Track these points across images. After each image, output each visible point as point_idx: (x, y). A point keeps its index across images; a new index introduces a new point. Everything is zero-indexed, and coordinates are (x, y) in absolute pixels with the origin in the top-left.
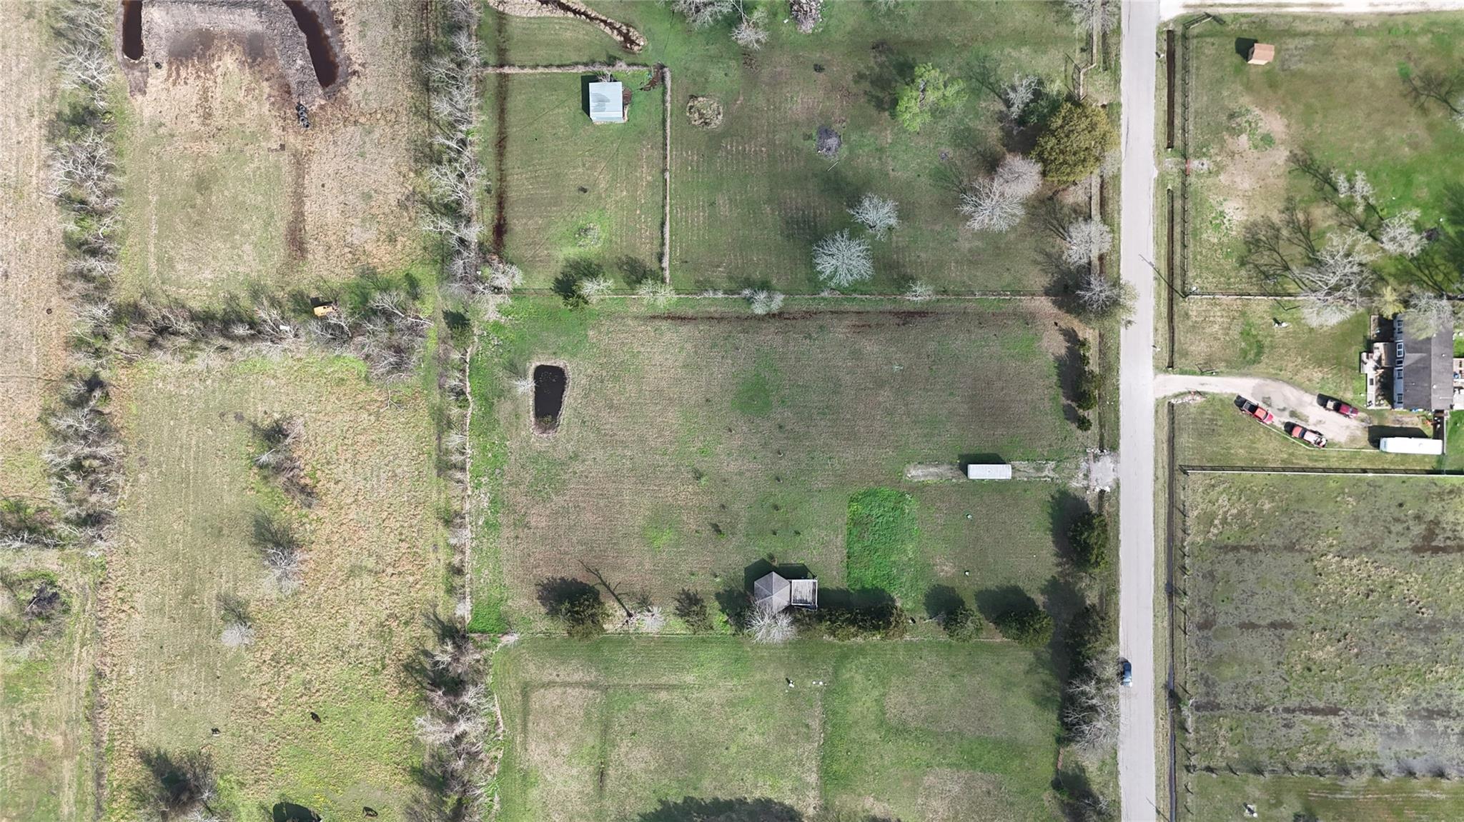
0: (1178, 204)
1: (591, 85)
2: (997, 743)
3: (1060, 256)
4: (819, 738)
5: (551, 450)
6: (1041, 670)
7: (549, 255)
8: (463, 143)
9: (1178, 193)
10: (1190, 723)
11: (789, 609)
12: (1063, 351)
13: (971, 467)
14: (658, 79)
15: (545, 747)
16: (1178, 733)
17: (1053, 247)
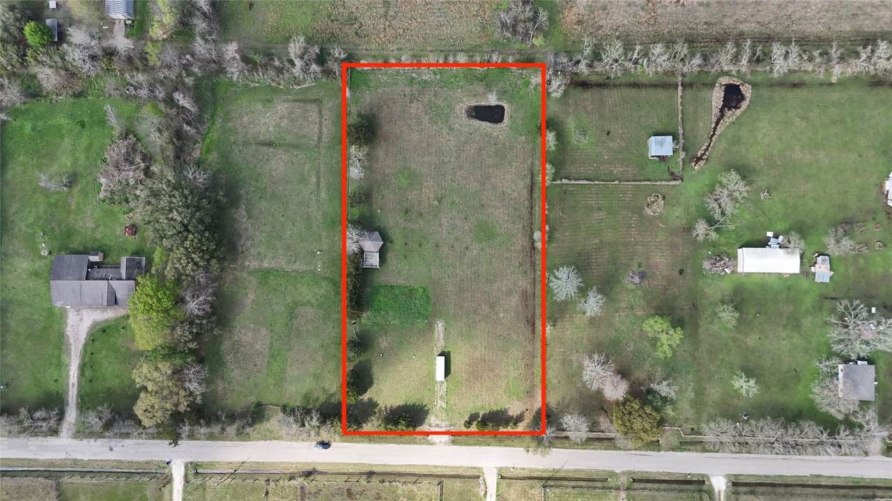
0: (599, 484)
1: (671, 137)
2: (284, 370)
3: (568, 413)
4: (288, 268)
5: (455, 115)
6: (325, 396)
7: (570, 113)
8: (636, 62)
9: (605, 484)
10: (293, 482)
11: (362, 251)
12: (511, 413)
13: (443, 358)
14: (674, 177)
15: (286, 113)
16: (288, 476)
17: (573, 409)
